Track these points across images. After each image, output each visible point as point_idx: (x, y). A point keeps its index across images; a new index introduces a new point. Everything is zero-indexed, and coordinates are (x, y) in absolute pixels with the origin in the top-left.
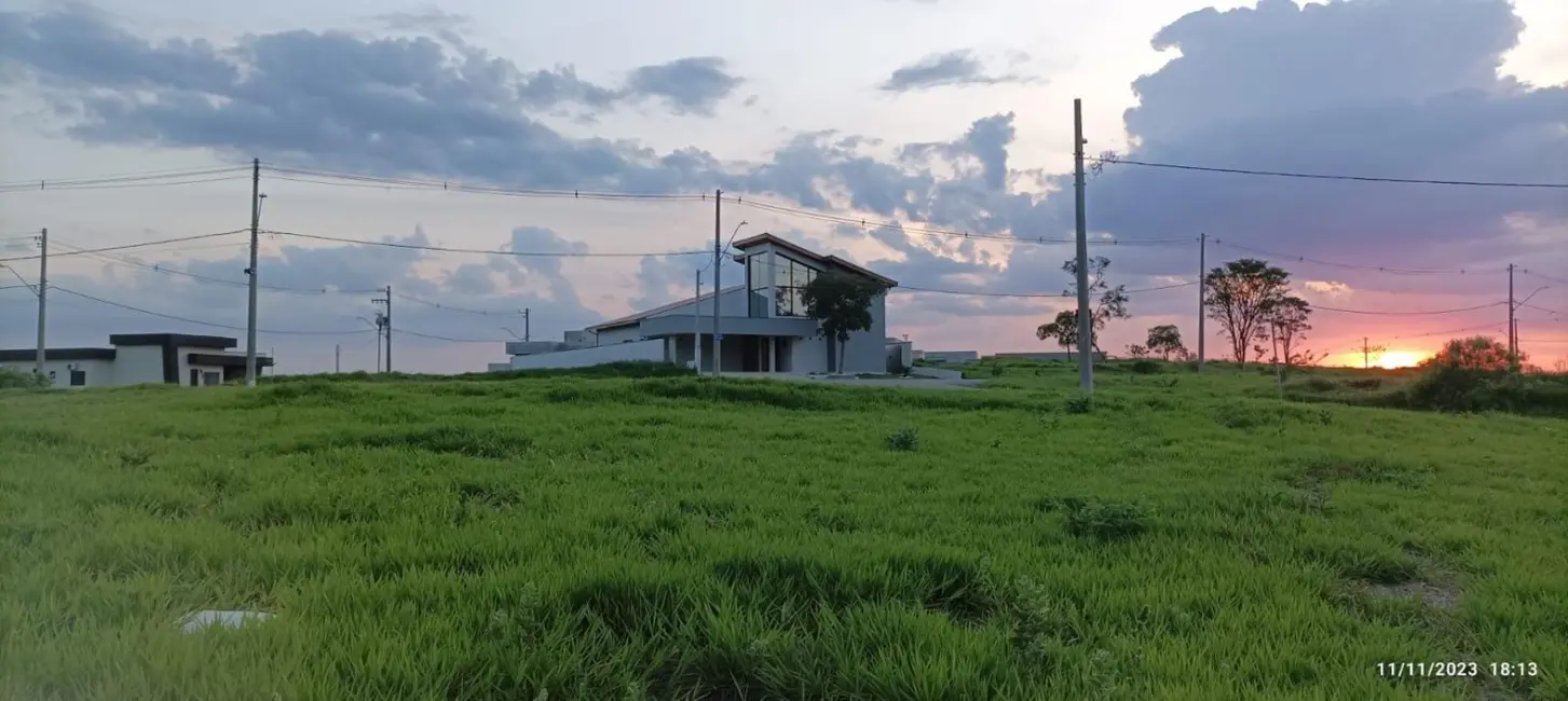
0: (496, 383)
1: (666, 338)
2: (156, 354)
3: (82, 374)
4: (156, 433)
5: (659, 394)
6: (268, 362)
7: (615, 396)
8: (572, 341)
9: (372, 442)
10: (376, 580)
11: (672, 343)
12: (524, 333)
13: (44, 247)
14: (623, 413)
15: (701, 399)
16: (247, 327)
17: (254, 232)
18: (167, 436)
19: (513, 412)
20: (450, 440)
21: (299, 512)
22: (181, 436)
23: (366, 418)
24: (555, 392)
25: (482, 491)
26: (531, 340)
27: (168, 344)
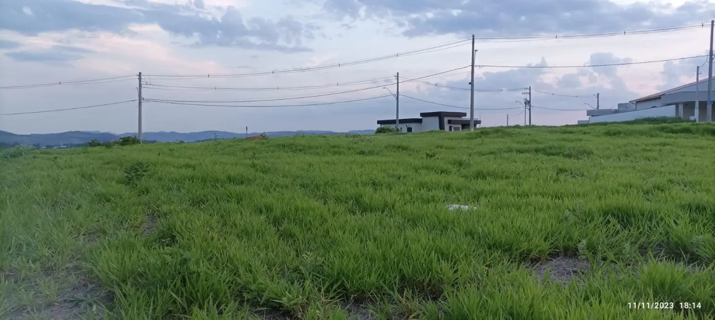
0: (580, 128)
1: (677, 105)
2: (436, 120)
3: (411, 128)
4: (437, 147)
5: (667, 132)
6: (479, 122)
7: (641, 133)
8: (623, 108)
9: (520, 151)
10: (518, 198)
11: (681, 107)
12: (597, 106)
13: (398, 79)
14: (645, 140)
15: (694, 134)
16: (470, 107)
17: (473, 66)
18: (441, 148)
19: (586, 140)
20: (553, 151)
21: (489, 174)
22: (446, 148)
23: (518, 142)
24: (609, 131)
25: (566, 171)
26: (600, 108)
27: (440, 115)
